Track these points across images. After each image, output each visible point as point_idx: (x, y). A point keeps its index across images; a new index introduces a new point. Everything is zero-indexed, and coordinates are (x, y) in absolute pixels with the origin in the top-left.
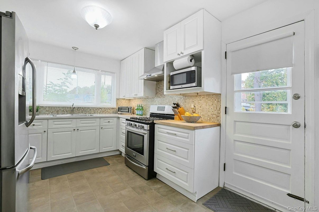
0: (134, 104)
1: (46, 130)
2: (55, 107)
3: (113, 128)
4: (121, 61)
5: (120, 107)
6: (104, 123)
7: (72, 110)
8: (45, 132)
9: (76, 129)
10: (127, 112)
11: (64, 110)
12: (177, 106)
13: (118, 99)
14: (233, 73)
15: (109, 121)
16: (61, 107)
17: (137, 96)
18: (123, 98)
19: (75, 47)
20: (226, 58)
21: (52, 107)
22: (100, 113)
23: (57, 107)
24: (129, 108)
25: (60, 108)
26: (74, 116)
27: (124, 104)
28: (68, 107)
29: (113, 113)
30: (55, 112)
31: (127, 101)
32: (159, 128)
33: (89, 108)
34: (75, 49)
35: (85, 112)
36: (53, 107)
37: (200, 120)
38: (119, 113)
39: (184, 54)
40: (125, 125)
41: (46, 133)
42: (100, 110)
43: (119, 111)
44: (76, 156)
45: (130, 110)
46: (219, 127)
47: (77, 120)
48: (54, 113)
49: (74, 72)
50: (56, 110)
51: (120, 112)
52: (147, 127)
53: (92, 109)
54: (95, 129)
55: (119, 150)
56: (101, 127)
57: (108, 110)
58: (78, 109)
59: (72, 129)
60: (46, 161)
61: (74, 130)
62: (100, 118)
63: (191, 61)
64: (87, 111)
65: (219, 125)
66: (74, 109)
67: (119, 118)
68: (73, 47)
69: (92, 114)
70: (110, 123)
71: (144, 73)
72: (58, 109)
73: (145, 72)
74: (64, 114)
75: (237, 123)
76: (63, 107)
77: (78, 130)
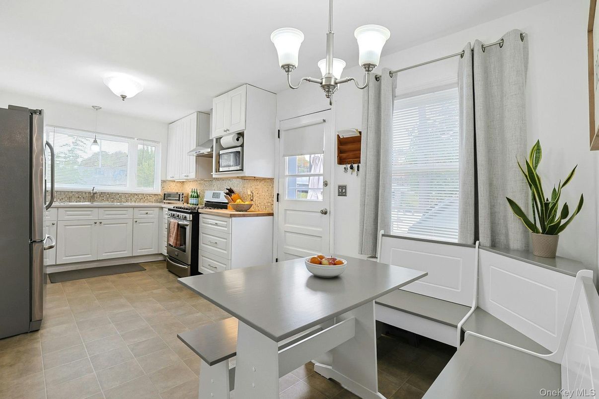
0: (188, 189)
1: (55, 222)
2: (66, 192)
3: (153, 222)
4: (169, 125)
5: (166, 193)
6: (139, 214)
7: (92, 196)
8: (53, 224)
9: (98, 222)
10: (176, 200)
11: (80, 196)
12: (230, 192)
13: (163, 182)
14: (284, 156)
15: (147, 212)
16: (75, 192)
17: (188, 178)
18: (172, 179)
19: (96, 107)
20: (279, 137)
21: (61, 191)
22: (135, 202)
23: (68, 192)
24: (180, 195)
25: (73, 193)
26: (95, 204)
27: (173, 189)
28: (86, 192)
29: (157, 201)
30: (66, 199)
31: (178, 185)
32: (203, 218)
33: (118, 194)
34: (97, 108)
35: (112, 199)
36: (63, 191)
37: (252, 209)
38: (164, 201)
39: (230, 132)
40: (167, 216)
41: (55, 226)
42: (136, 197)
43: (164, 199)
44: (98, 259)
45: (181, 197)
46: (272, 217)
47: (100, 209)
48: (64, 200)
49: (95, 142)
50: (68, 196)
51: (166, 200)
52: (190, 217)
53: (122, 195)
54: (127, 223)
55: (162, 254)
56: (135, 220)
57: (148, 198)
58: (102, 195)
59: (93, 222)
60: (54, 264)
61: (96, 223)
62: (134, 207)
63: (238, 140)
64: (115, 198)
65: (272, 214)
66: (95, 195)
67: (162, 208)
68: (93, 106)
69: (122, 203)
70: (149, 215)
71: (196, 146)
72: (71, 195)
73: (198, 145)
74: (80, 202)
75: (288, 212)
76: (79, 192)
77: (101, 223)
